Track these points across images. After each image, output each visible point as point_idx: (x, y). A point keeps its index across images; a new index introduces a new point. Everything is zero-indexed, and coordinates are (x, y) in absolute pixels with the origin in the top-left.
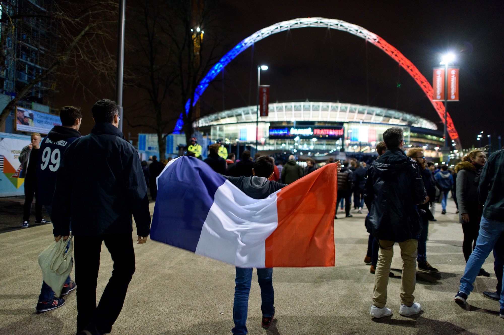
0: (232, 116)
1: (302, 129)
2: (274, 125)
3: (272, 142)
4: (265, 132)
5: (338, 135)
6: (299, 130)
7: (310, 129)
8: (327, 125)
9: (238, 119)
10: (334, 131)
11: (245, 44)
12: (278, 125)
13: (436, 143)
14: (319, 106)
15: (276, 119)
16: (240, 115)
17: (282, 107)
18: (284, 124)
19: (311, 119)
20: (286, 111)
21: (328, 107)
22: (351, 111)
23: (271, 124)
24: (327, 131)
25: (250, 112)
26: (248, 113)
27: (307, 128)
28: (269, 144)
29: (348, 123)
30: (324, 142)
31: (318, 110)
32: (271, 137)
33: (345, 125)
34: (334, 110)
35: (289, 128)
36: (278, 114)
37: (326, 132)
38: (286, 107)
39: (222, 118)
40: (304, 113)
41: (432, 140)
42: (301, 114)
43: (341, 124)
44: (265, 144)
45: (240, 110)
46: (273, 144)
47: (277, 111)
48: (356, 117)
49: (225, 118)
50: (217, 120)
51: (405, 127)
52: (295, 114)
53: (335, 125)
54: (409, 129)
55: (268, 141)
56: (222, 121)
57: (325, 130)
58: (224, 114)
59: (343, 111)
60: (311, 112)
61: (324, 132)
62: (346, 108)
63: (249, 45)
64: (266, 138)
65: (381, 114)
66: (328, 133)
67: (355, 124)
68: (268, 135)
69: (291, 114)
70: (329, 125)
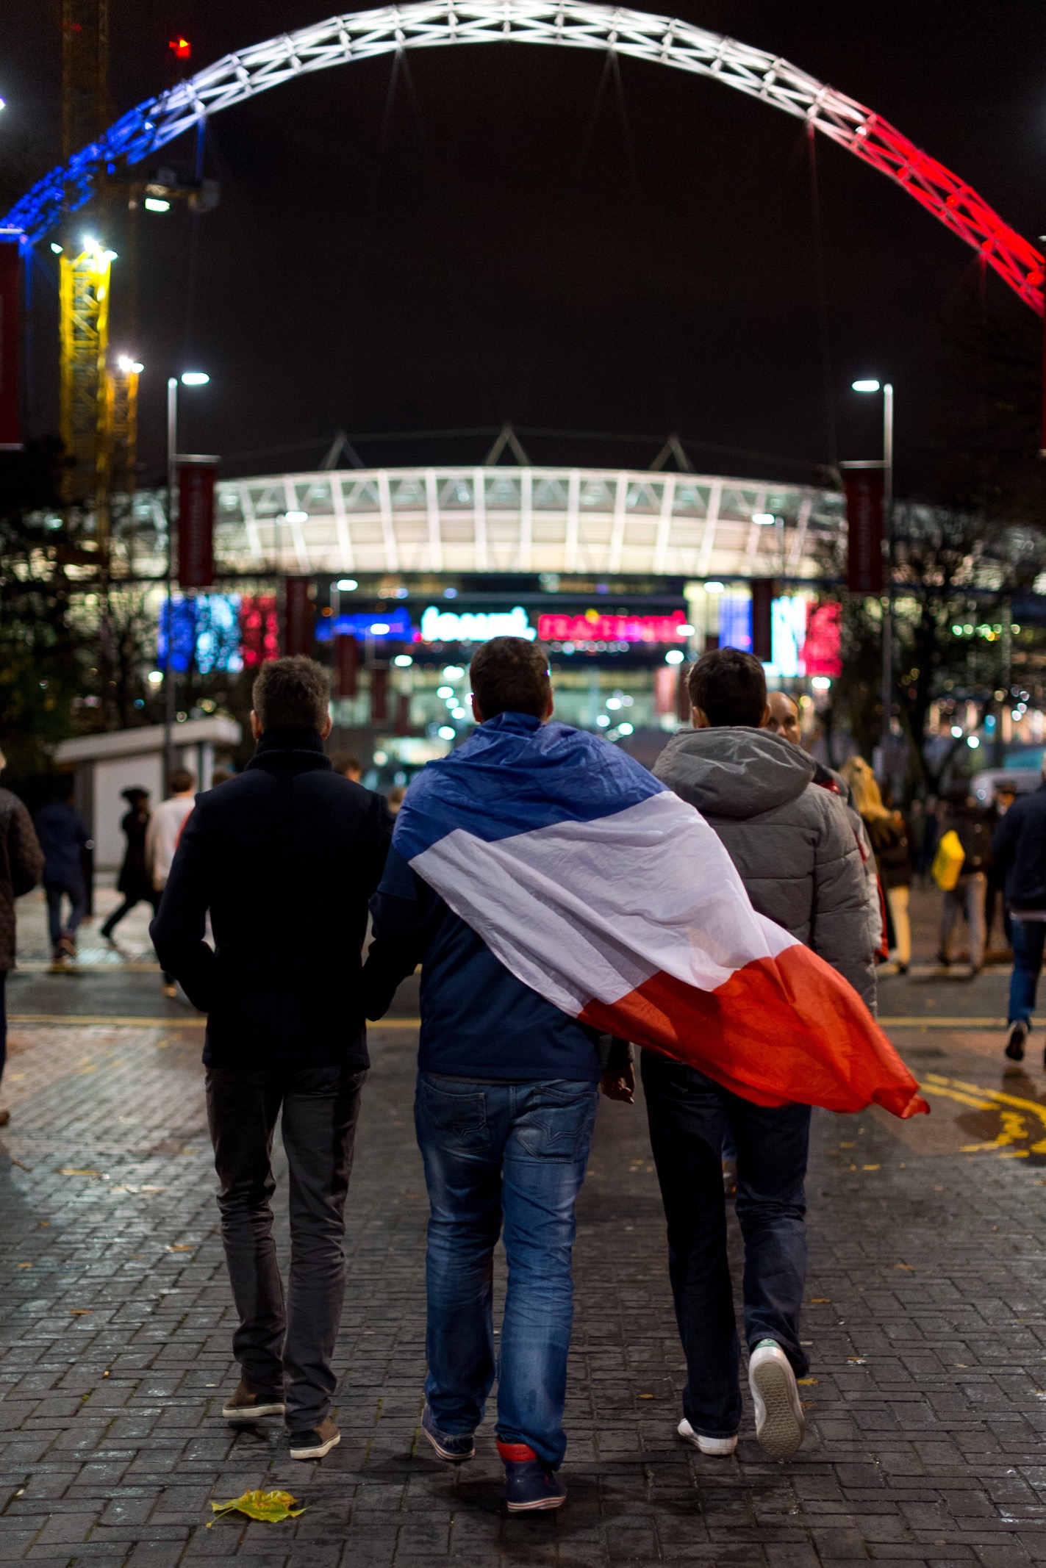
1: (481, 616)
5: (657, 643)
6: (467, 617)
7: (519, 615)
8: (602, 593)
10: (637, 623)
14: (567, 487)
17: (375, 487)
18: (388, 590)
19: (524, 559)
20: (396, 509)
21: (612, 490)
22: (729, 514)
24: (607, 621)
27: (505, 608)
31: (562, 508)
33: (694, 595)
34: (643, 507)
35: (411, 611)
36: (351, 527)
40: (488, 523)
42: (472, 524)
43: (676, 585)
47: (351, 511)
52: (443, 524)
59: (686, 511)
60: (528, 516)
62: (705, 499)
69: (424, 525)
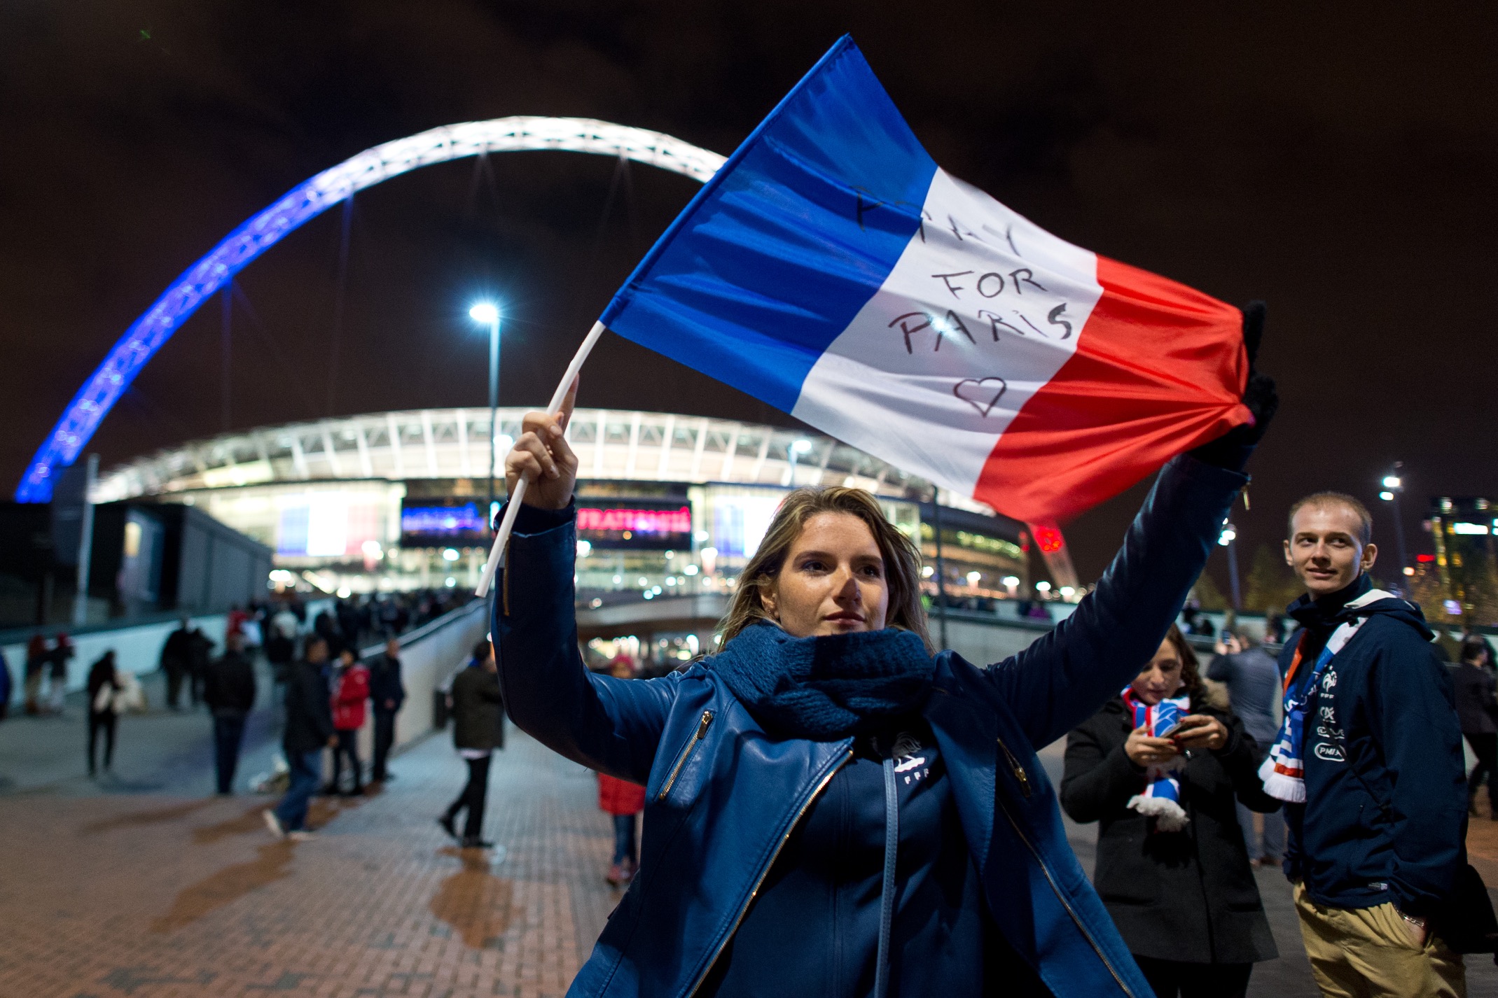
0: (252, 458)
2: (421, 494)
3: (413, 559)
4: (385, 521)
5: (670, 532)
8: (627, 494)
9: (276, 469)
10: (652, 517)
11: (320, 194)
12: (435, 493)
13: (1002, 563)
14: (594, 427)
15: (431, 470)
16: (286, 454)
17: (456, 425)
18: (461, 491)
20: (468, 441)
21: (628, 429)
22: (712, 445)
23: (408, 490)
24: (629, 516)
25: (328, 444)
26: (318, 448)
28: (401, 571)
29: (704, 485)
30: (619, 559)
32: (409, 542)
33: (694, 495)
34: (649, 438)
36: (437, 453)
37: (624, 520)
38: (470, 426)
39: (211, 467)
41: (988, 552)
43: (681, 488)
44: (382, 568)
45: (288, 437)
46: (416, 572)
47: (437, 442)
48: (729, 466)
49: (222, 464)
50: (190, 472)
51: (903, 506)
53: (658, 496)
54: (915, 513)
55: (394, 554)
56: (211, 478)
57: (620, 515)
58: (223, 448)
59: (682, 442)
61: (616, 519)
62: (694, 435)
63: (333, 198)
64: (386, 545)
65: (815, 459)
66: (629, 524)
67: (731, 490)
68: (394, 534)
70: (635, 495)
